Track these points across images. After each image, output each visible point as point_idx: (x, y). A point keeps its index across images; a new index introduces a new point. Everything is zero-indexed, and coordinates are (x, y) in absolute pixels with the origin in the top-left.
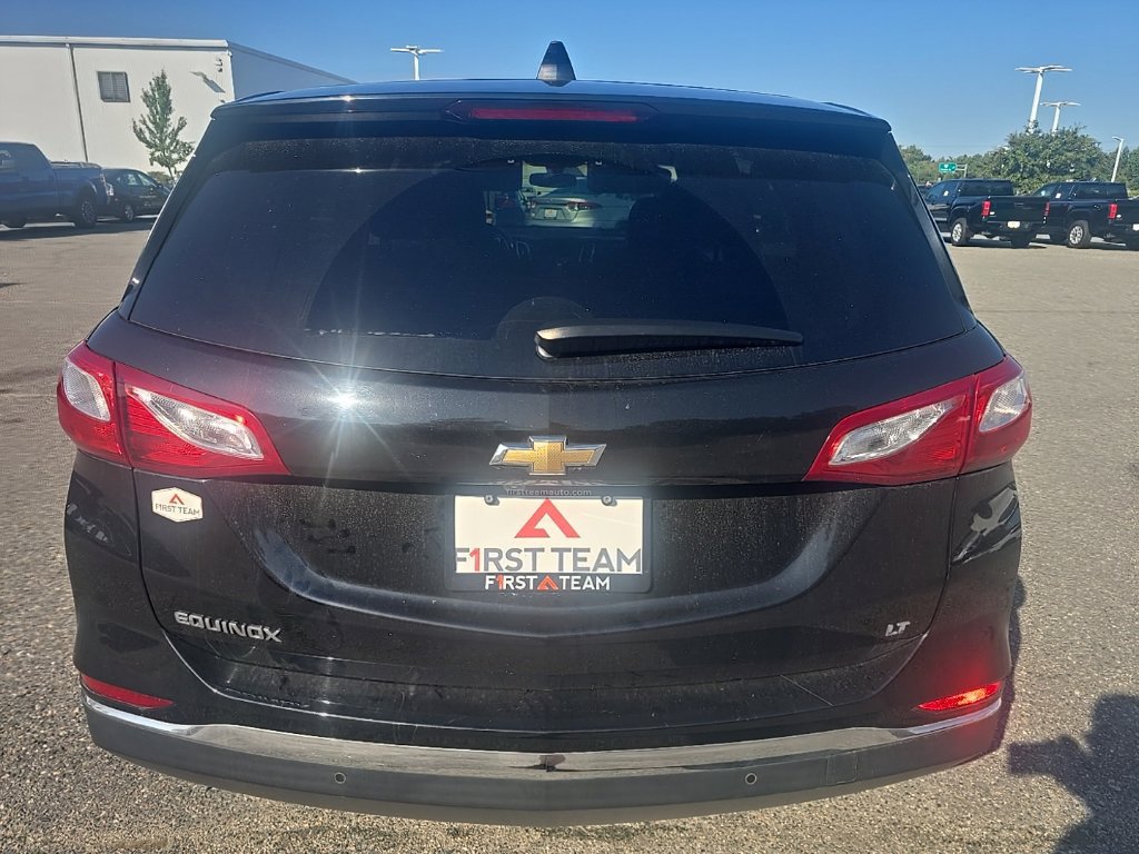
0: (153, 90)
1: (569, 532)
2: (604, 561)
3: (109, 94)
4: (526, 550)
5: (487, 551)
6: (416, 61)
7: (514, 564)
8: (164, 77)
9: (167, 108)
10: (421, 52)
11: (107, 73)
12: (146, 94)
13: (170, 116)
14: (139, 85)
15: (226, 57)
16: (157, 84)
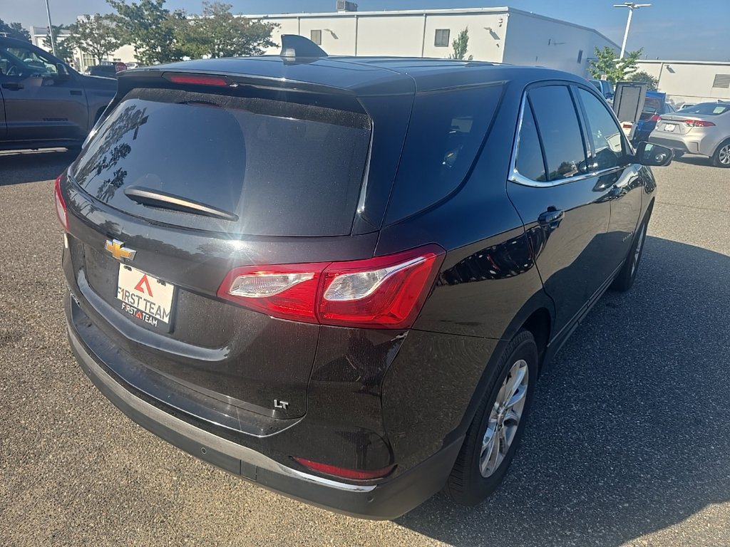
0: (459, 39)
1: (151, 294)
2: (159, 312)
3: (438, 42)
4: (137, 296)
5: (126, 291)
6: (631, 12)
7: (132, 301)
8: (466, 31)
9: (464, 50)
10: (636, 6)
11: (440, 30)
12: (455, 42)
13: (465, 55)
14: (454, 37)
15: (505, 17)
16: (462, 36)
